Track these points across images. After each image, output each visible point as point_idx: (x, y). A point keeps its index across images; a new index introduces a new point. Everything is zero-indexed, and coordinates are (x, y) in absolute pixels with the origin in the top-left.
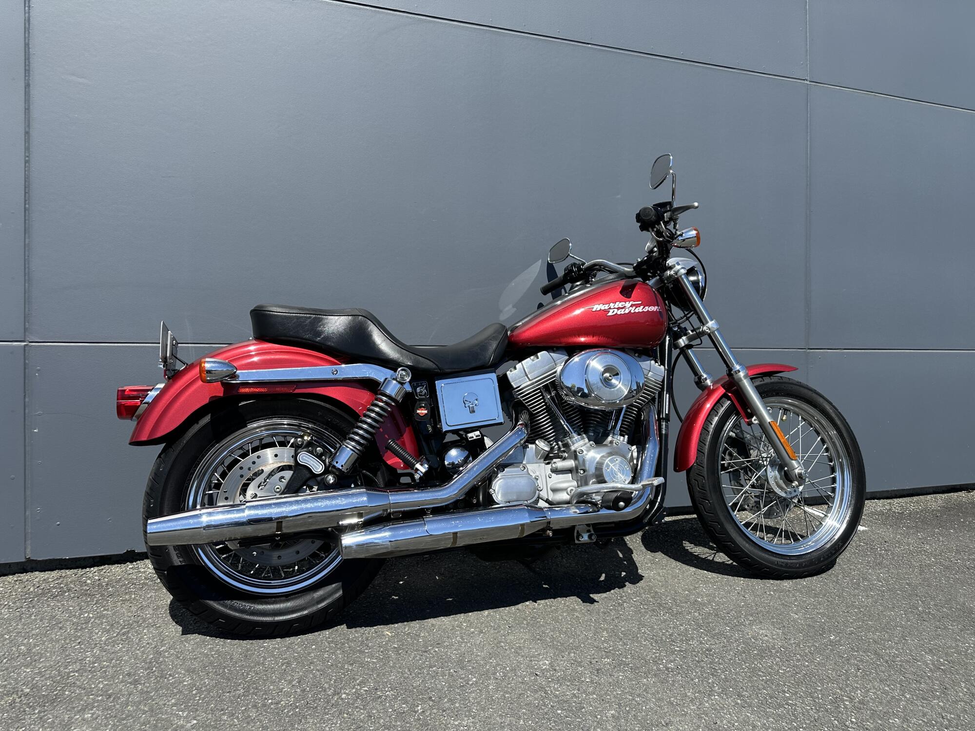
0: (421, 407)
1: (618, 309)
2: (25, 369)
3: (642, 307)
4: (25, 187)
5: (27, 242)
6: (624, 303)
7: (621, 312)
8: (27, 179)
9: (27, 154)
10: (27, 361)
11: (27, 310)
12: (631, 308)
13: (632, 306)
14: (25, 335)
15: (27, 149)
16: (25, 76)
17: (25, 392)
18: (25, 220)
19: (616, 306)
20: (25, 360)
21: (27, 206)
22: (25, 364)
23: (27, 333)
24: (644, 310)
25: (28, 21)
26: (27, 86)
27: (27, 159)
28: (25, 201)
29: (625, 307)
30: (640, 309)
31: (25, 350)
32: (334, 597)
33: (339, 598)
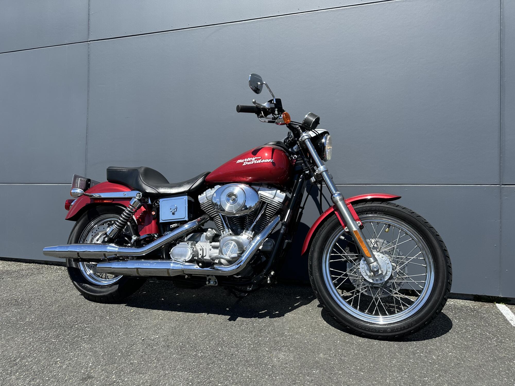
0: (153, 211)
1: (248, 162)
3: (261, 160)
5: (87, 148)
6: (251, 158)
7: (250, 163)
8: (87, 125)
9: (88, 116)
11: (86, 172)
12: (255, 161)
13: (255, 160)
16: (88, 88)
18: (86, 140)
19: (248, 160)
21: (87, 135)
24: (262, 162)
25: (89, 68)
26: (88, 91)
28: (87, 133)
29: (252, 160)
30: (259, 161)
32: (114, 290)
33: (116, 291)
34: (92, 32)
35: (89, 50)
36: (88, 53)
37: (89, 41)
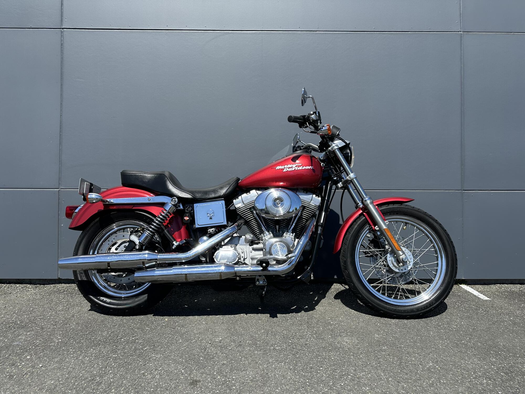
0: (186, 216)
2: (59, 200)
3: (302, 167)
4: (60, 126)
5: (60, 148)
6: (292, 165)
7: (291, 169)
8: (61, 122)
10: (60, 197)
11: (60, 176)
12: (296, 167)
13: (296, 166)
14: (59, 186)
15: (61, 110)
16: (61, 81)
17: (59, 209)
18: (60, 139)
19: (288, 167)
20: (59, 196)
21: (61, 133)
22: (59, 198)
23: (60, 185)
24: (303, 168)
25: (62, 58)
26: (62, 85)
27: (61, 114)
28: (60, 131)
29: (293, 167)
30: (301, 168)
31: (59, 192)
32: (143, 300)
33: (145, 301)
34: (66, 18)
35: (62, 38)
36: (61, 41)
37: (63, 29)
